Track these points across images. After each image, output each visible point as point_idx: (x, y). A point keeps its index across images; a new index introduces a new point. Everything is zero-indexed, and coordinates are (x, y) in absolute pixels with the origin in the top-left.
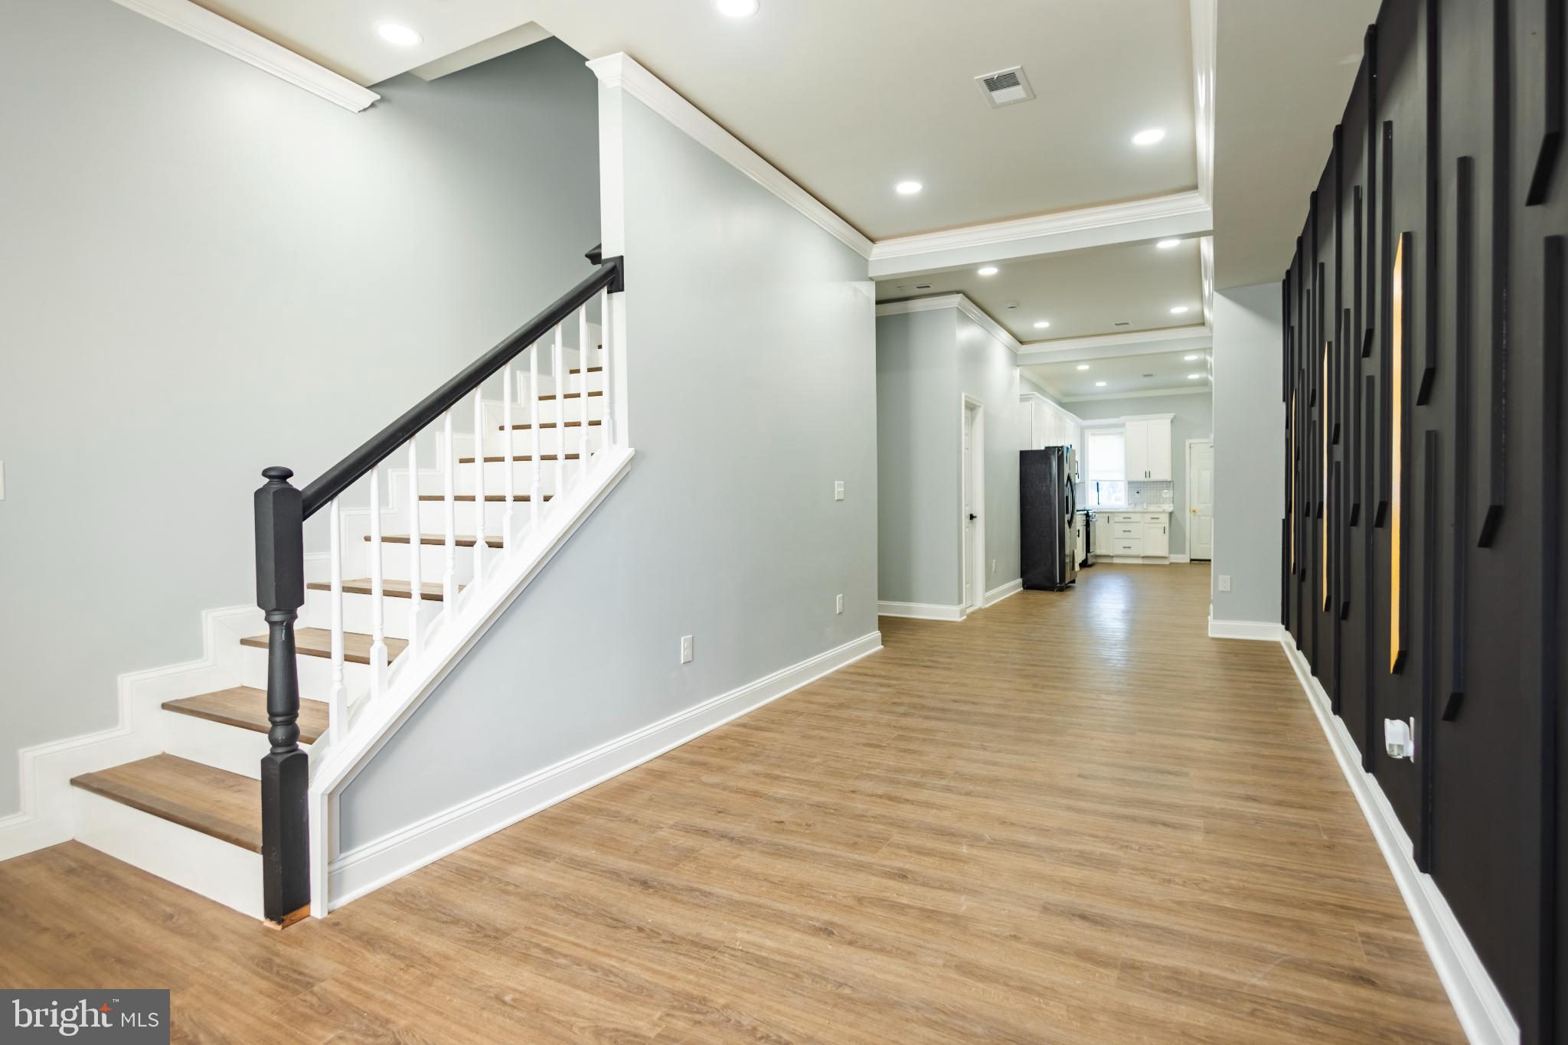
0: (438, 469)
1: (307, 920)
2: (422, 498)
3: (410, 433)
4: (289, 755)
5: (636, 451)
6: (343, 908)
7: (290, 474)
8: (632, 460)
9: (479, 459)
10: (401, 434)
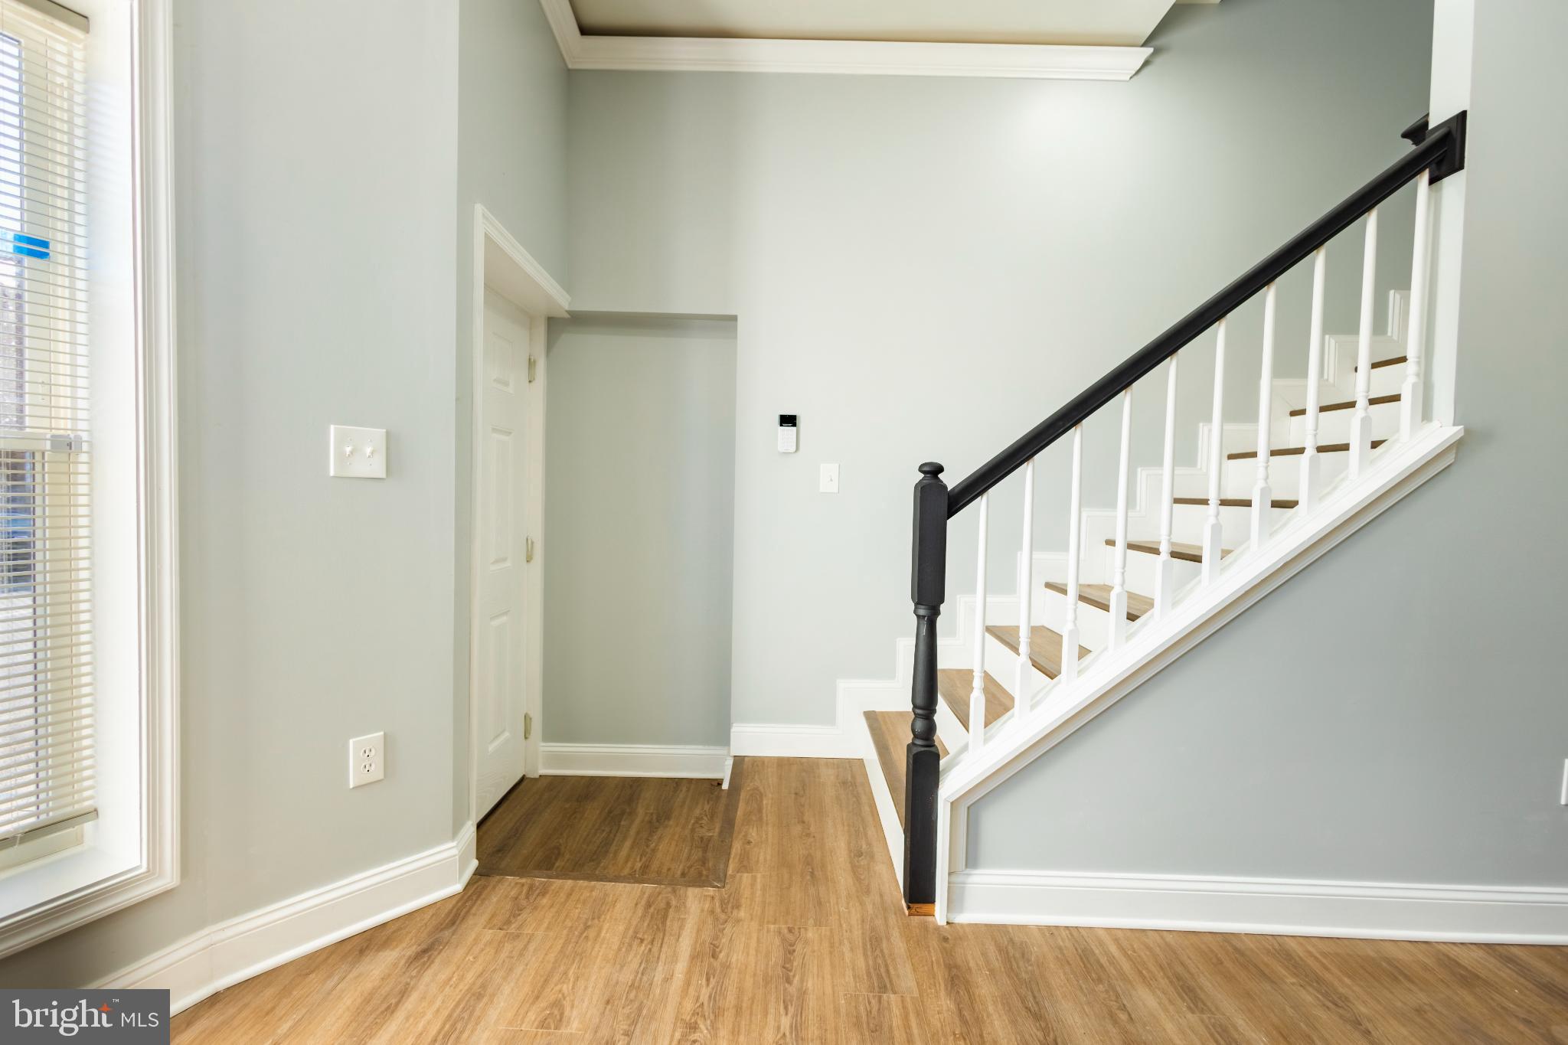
0: (1199, 467)
1: (930, 919)
2: (1177, 501)
3: (1074, 421)
4: (923, 749)
5: (1467, 431)
6: (962, 925)
7: (940, 469)
8: (1458, 446)
9: (1263, 453)
10: (1061, 423)
